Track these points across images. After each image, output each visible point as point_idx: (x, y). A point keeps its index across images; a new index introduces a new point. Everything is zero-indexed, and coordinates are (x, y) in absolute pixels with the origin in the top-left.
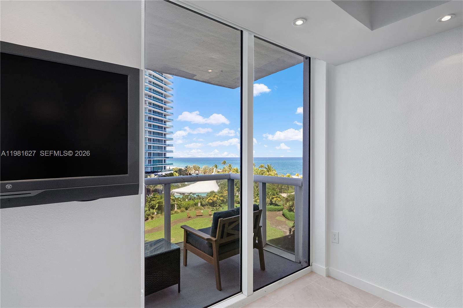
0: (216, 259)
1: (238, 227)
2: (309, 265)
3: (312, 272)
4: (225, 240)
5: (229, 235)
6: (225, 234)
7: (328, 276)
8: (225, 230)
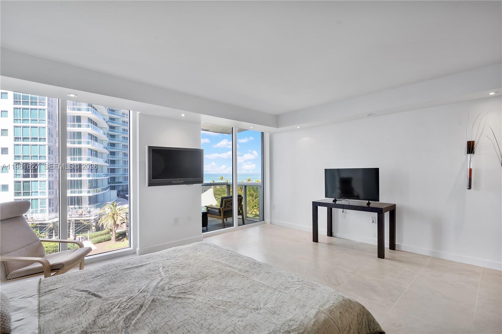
0: (222, 217)
1: (232, 204)
2: (264, 220)
3: (265, 223)
4: (227, 209)
5: (228, 207)
6: (226, 207)
7: (271, 223)
8: (226, 205)
